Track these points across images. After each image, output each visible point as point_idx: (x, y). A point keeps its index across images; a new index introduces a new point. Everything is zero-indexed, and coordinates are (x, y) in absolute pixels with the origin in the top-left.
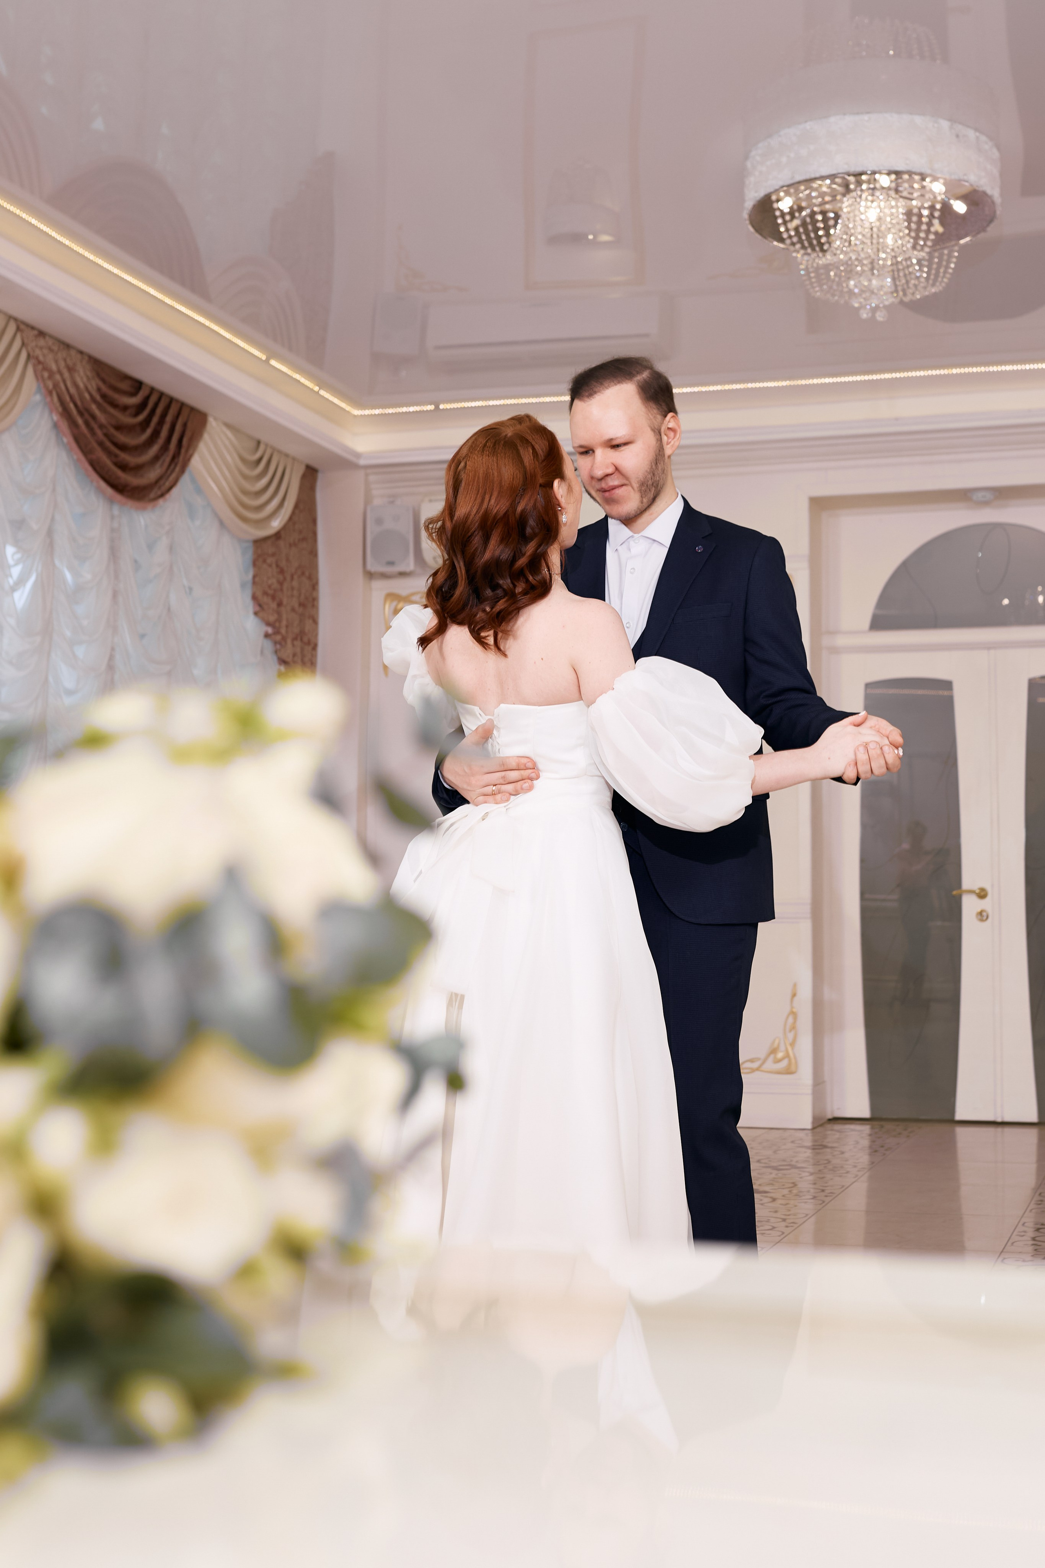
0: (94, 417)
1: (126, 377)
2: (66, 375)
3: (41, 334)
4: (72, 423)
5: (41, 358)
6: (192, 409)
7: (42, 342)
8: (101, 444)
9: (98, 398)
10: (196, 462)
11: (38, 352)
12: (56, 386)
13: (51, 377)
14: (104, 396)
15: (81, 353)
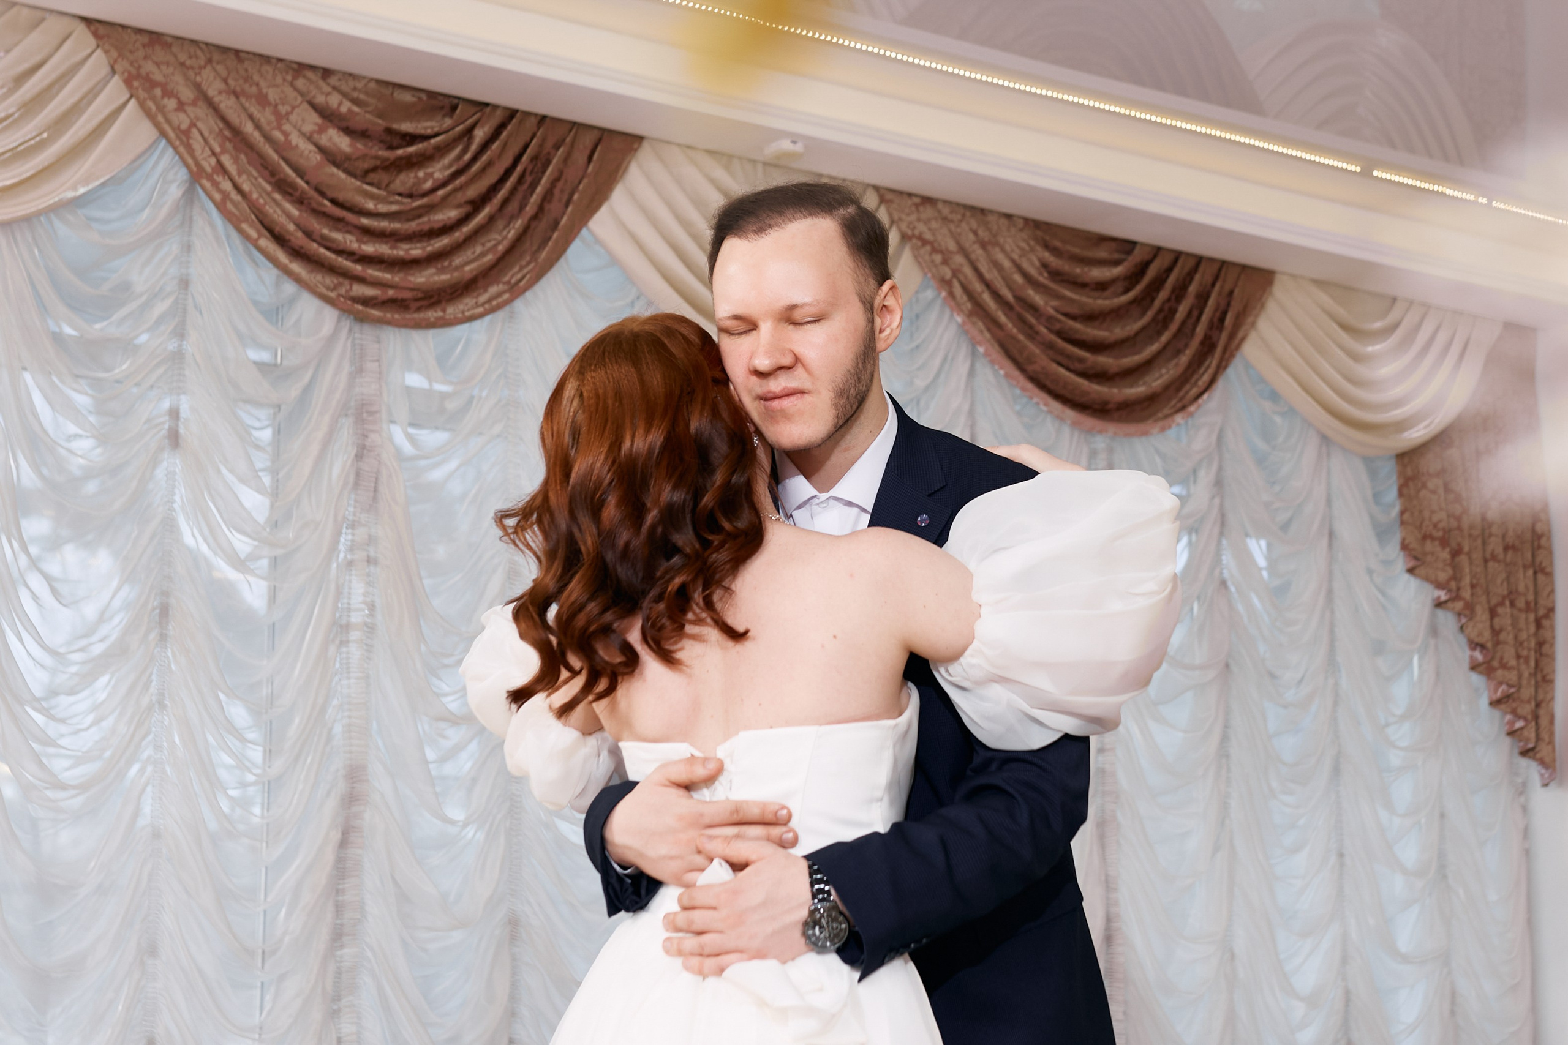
0: (1034, 308)
1: (1102, 239)
2: (978, 252)
3: (928, 201)
4: (992, 323)
5: (928, 236)
6: (1245, 269)
7: (928, 212)
8: (1049, 346)
9: (1043, 279)
10: (1251, 350)
11: (921, 228)
12: (955, 273)
13: (945, 262)
14: (1056, 275)
15: (1009, 216)
